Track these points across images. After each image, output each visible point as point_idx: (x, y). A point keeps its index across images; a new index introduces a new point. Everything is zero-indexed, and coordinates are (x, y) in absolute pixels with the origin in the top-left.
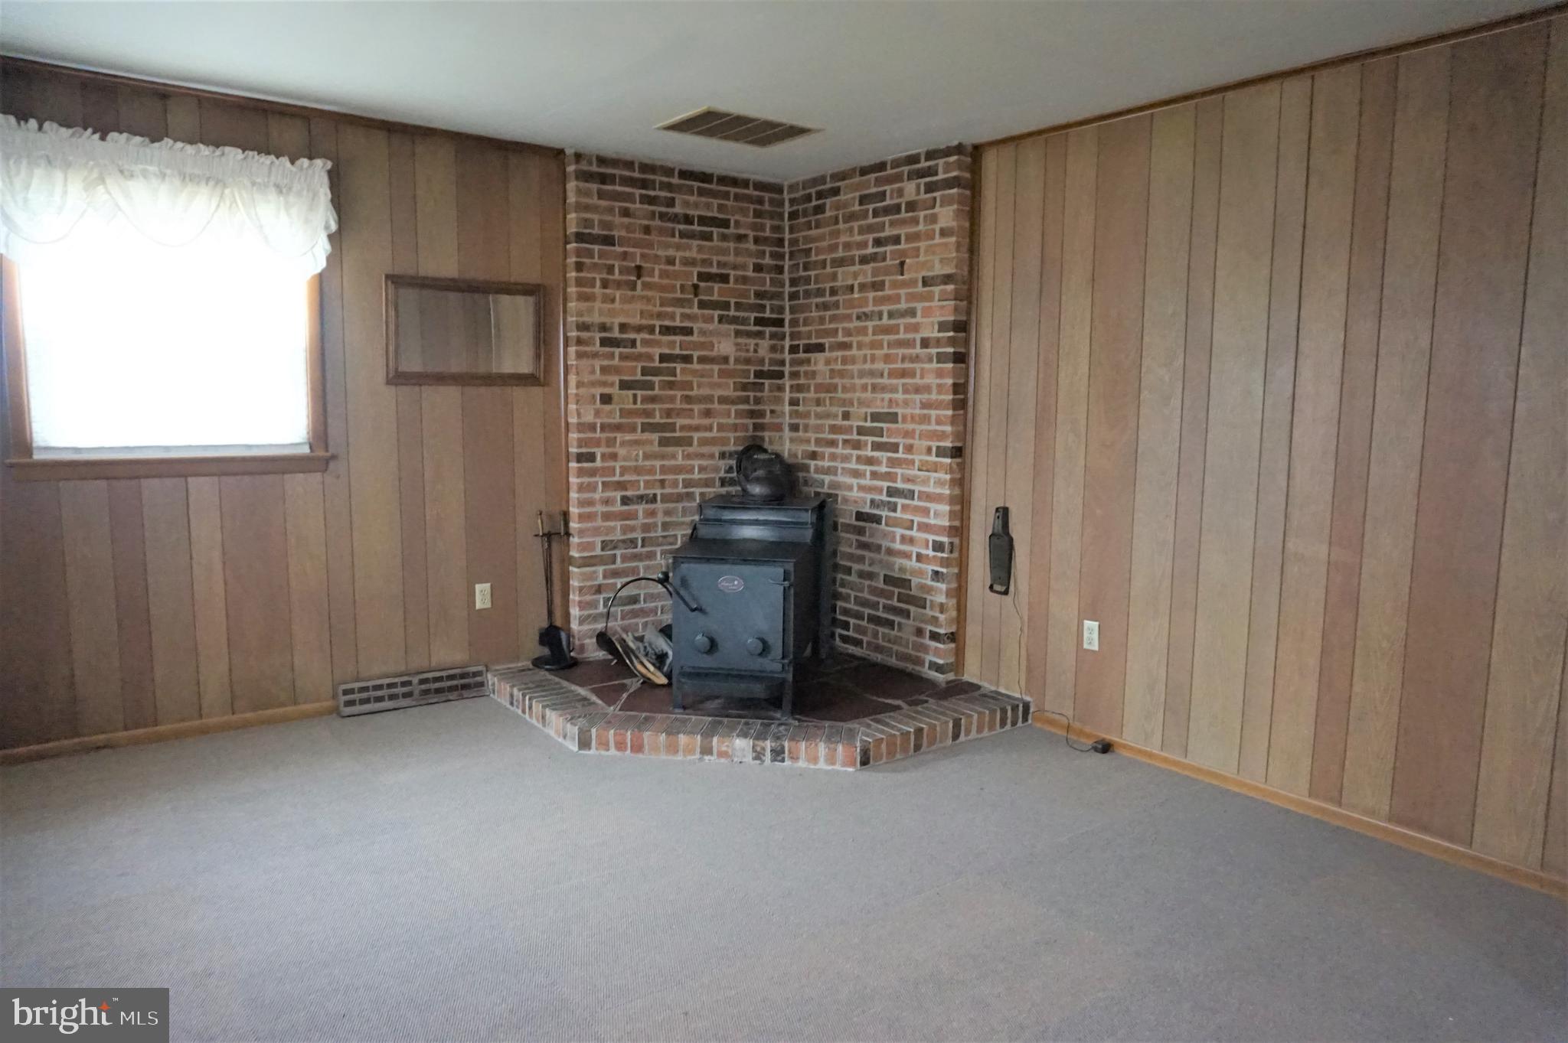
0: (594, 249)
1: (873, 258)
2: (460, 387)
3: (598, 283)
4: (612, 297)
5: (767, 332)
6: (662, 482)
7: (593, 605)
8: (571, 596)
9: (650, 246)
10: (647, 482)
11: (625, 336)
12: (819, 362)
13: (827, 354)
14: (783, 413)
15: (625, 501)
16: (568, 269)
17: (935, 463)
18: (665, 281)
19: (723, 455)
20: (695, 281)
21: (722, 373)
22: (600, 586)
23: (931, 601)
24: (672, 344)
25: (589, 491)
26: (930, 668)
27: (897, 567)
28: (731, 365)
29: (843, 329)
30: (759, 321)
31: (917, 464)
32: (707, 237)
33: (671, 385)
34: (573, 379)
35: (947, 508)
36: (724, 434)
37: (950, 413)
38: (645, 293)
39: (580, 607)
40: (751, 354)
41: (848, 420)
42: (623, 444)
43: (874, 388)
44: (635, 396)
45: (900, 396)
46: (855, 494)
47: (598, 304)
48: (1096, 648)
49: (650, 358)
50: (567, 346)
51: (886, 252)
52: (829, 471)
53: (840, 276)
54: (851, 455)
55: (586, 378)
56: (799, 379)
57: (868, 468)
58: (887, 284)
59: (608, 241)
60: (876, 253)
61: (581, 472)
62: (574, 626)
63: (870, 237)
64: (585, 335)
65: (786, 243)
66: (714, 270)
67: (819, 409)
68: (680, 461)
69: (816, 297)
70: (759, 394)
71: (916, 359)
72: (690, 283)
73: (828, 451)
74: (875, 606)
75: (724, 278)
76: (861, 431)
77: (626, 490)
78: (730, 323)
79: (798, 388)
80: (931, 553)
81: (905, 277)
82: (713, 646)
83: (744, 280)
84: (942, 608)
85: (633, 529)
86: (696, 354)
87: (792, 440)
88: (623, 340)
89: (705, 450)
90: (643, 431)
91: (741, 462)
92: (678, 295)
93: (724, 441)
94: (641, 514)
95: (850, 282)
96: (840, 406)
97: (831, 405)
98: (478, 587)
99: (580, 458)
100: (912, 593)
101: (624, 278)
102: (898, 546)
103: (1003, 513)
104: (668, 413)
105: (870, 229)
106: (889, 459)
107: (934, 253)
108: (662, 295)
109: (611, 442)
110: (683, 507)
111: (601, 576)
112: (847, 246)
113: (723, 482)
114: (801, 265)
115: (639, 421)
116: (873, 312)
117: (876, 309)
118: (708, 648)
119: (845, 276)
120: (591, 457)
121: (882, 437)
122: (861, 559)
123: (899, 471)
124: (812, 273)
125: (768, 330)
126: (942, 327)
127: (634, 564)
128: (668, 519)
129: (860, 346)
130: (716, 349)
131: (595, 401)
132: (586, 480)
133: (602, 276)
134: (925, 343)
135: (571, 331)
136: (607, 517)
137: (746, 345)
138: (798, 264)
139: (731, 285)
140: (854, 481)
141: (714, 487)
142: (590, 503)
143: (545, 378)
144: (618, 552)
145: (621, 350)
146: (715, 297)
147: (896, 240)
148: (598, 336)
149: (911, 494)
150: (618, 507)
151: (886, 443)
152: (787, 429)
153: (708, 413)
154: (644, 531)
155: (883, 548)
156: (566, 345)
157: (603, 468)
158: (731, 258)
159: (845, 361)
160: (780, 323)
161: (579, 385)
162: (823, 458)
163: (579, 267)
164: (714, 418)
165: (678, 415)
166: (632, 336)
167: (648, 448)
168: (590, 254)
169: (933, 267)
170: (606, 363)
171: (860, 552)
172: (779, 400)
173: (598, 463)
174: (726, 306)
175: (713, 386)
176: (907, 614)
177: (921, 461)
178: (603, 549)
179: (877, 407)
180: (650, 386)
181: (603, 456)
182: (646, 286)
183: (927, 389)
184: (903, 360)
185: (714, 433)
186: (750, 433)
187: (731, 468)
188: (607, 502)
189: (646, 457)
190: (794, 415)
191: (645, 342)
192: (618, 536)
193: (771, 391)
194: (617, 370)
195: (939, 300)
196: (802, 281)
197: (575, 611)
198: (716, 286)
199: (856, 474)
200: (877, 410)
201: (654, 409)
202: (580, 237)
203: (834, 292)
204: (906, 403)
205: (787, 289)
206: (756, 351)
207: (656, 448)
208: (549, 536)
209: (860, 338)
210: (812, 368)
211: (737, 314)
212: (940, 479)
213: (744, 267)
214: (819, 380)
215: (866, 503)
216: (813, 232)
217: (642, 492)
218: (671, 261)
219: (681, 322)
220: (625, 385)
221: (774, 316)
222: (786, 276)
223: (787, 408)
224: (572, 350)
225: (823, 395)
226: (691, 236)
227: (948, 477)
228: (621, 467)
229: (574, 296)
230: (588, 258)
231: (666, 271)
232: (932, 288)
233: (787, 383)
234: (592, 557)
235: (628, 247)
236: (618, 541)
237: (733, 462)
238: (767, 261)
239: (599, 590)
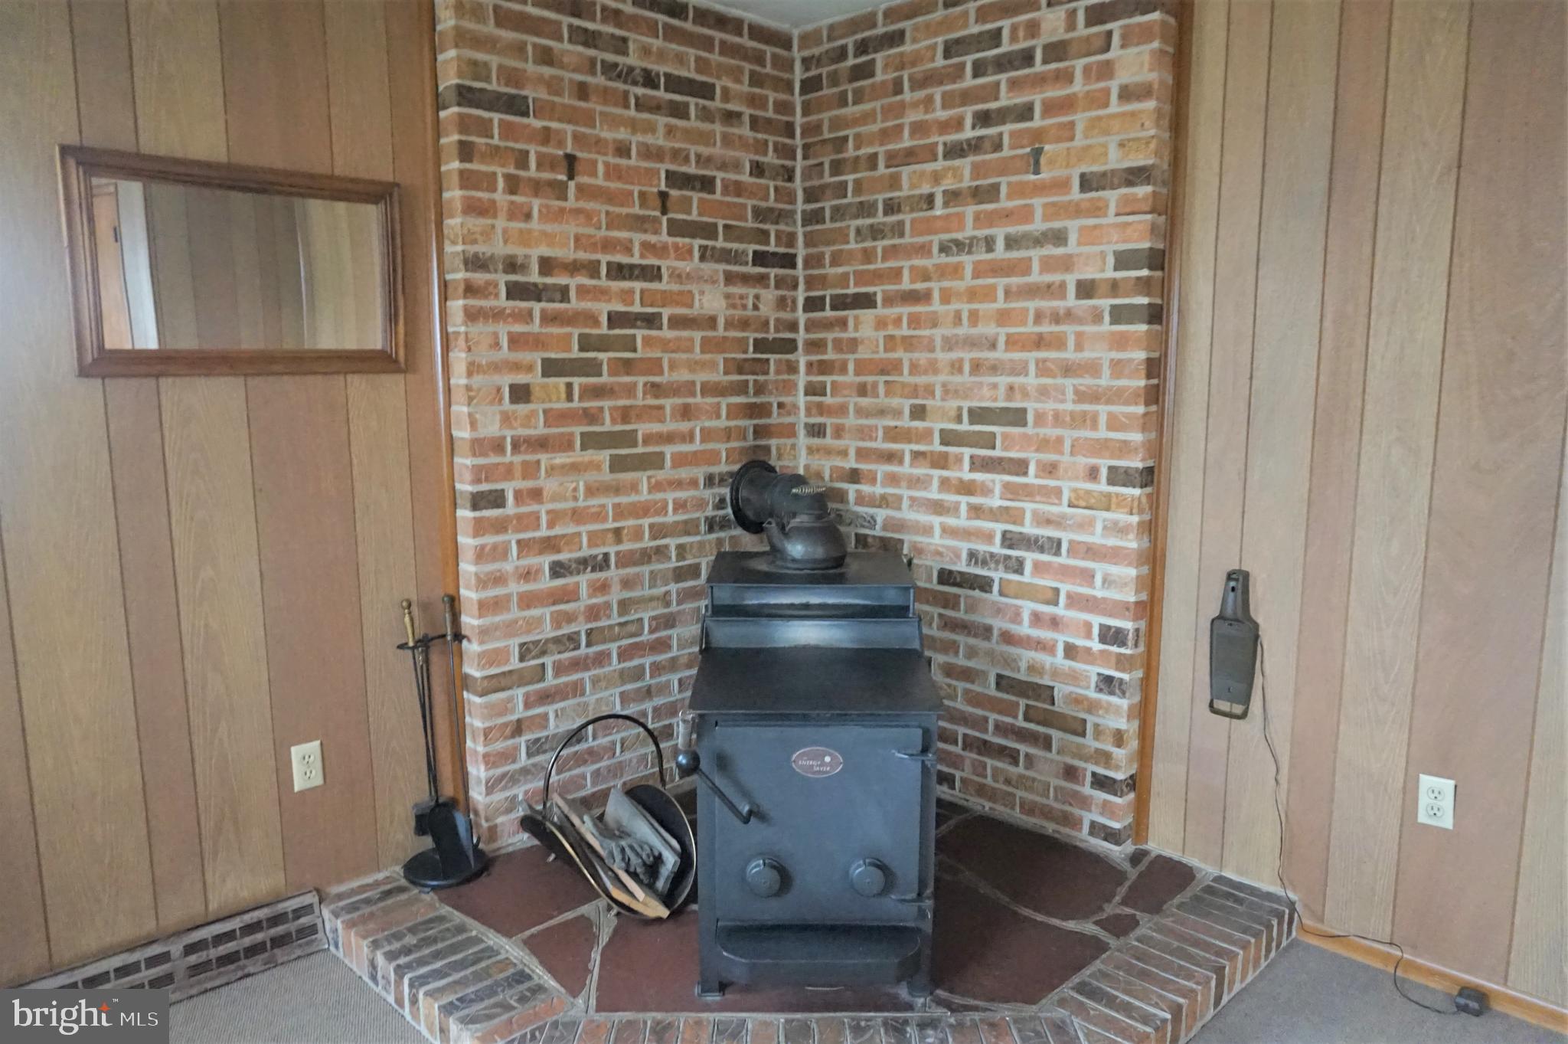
0: (491, 120)
1: (975, 146)
2: (241, 380)
3: (501, 183)
4: (525, 209)
5: (772, 276)
6: (617, 532)
7: (510, 756)
8: (469, 743)
9: (589, 119)
10: (592, 535)
11: (549, 280)
12: (863, 324)
13: (880, 311)
14: (795, 406)
15: (558, 571)
16: (444, 156)
17: (1109, 496)
18: (613, 185)
19: (710, 481)
20: (663, 187)
21: (707, 345)
22: (519, 721)
23: (1096, 726)
24: (627, 296)
25: (494, 560)
26: (1091, 833)
27: (1023, 665)
28: (721, 331)
29: (912, 268)
30: (760, 259)
31: (1066, 496)
32: (678, 111)
33: (628, 366)
34: (459, 358)
35: (1132, 572)
36: (710, 446)
37: (1141, 409)
38: (581, 204)
39: (487, 763)
40: (750, 313)
41: (923, 419)
42: (552, 470)
43: (977, 367)
44: (569, 386)
45: (1031, 380)
46: (937, 540)
47: (501, 223)
48: (1447, 822)
49: (592, 319)
50: (446, 299)
51: (1001, 134)
52: (884, 501)
53: (905, 182)
54: (931, 477)
55: (485, 356)
56: (825, 353)
57: (964, 500)
58: (1004, 190)
59: (515, 105)
60: (980, 138)
61: (479, 528)
62: (477, 795)
63: (968, 112)
64: (479, 277)
65: (798, 132)
66: (692, 169)
67: (864, 401)
68: (644, 495)
69: (857, 217)
70: (761, 378)
71: (1069, 316)
72: (655, 190)
73: (882, 469)
74: (981, 723)
75: (707, 184)
76: (948, 438)
77: (559, 551)
78: (718, 261)
79: (824, 367)
80: (1096, 646)
81: (1045, 175)
82: (784, 878)
83: (738, 189)
84: (1119, 738)
85: (570, 618)
86: (666, 313)
87: (811, 450)
88: (546, 287)
89: (684, 473)
90: (584, 448)
91: (737, 491)
92: (637, 210)
93: (712, 457)
94: (584, 591)
95: (926, 189)
96: (907, 397)
97: (887, 394)
98: (296, 752)
99: (478, 501)
100: (1055, 708)
101: (547, 175)
102: (1025, 629)
103: (1238, 582)
104: (625, 415)
105: (966, 97)
106: (1007, 486)
107: (1106, 132)
108: (611, 209)
109: (530, 470)
110: (652, 572)
111: (521, 706)
112: (918, 128)
113: (712, 525)
114: (827, 166)
115: (578, 430)
116: (972, 238)
117: (981, 233)
118: (777, 887)
119: (912, 181)
120: (496, 499)
121: (994, 448)
122: (951, 647)
123: (1029, 507)
124: (850, 178)
125: (773, 272)
126: (1123, 261)
127: (575, 677)
128: (627, 594)
129: (946, 297)
130: (697, 304)
131: (501, 400)
132: (490, 540)
133: (505, 170)
134: (1086, 289)
135: (454, 271)
136: (528, 601)
137: (742, 297)
138: (821, 164)
139: (718, 195)
140: (936, 521)
141: (698, 533)
142: (499, 579)
143: (406, 360)
144: (548, 661)
145: (543, 304)
146: (694, 216)
147: (1025, 112)
148: (502, 279)
149: (1055, 546)
150: (546, 583)
151: (1001, 460)
152: (801, 432)
153: (686, 412)
154: (589, 620)
155: (996, 633)
156: (444, 298)
157: (519, 517)
158: (717, 151)
159: (915, 321)
160: (789, 261)
161: (472, 369)
162: (873, 481)
163: (466, 151)
164: (698, 418)
165: (639, 418)
166: (562, 280)
167: (592, 476)
168: (485, 129)
169: (1106, 154)
170: (519, 328)
171: (947, 635)
172: (789, 387)
173: (511, 508)
174: (709, 231)
175: (694, 365)
176: (1047, 743)
177: (1075, 490)
178: (522, 659)
179: (981, 399)
180: (594, 368)
181: (518, 495)
182: (583, 191)
183: (1092, 368)
184: (1039, 317)
185: (697, 446)
186: (750, 441)
187: (722, 501)
188: (527, 575)
189: (590, 491)
190: (814, 411)
191: (582, 291)
192: (548, 632)
193: (778, 372)
194: (536, 342)
195: (1117, 215)
196: (828, 192)
197: (477, 772)
198: (696, 196)
199: (938, 508)
200: (984, 405)
201: (601, 409)
202: (465, 95)
203: (891, 207)
204: (1044, 392)
205: (800, 206)
206: (756, 307)
207: (606, 476)
208: (424, 643)
209: (946, 284)
210: (850, 334)
211: (729, 245)
212: (1116, 523)
213: (737, 166)
214: (863, 353)
215: (958, 556)
216: (851, 110)
217: (586, 552)
218: (623, 150)
219: (642, 256)
220: (551, 368)
221: (782, 250)
222: (798, 184)
223: (801, 400)
224: (457, 305)
225: (870, 379)
226: (656, 108)
227: (1135, 519)
228: (548, 512)
229: (458, 205)
230: (480, 135)
231: (617, 167)
232: (1101, 193)
233: (802, 359)
234: (504, 674)
235: (551, 119)
236: (547, 641)
237: (726, 491)
238: (770, 158)
239: (518, 728)
